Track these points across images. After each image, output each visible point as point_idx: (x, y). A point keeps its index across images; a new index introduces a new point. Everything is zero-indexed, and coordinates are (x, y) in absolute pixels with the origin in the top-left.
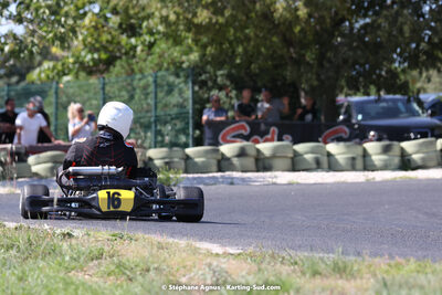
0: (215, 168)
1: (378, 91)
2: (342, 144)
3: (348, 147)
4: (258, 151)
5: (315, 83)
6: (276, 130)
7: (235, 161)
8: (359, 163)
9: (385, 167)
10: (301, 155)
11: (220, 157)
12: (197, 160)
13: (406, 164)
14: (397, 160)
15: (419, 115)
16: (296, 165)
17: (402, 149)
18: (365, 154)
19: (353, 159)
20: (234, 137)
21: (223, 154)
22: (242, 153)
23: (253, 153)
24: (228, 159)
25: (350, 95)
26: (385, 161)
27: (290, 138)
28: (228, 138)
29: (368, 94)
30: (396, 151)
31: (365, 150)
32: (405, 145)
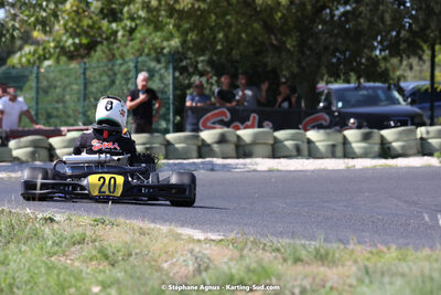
0: (195, 153)
1: (358, 78)
2: (322, 131)
3: (328, 134)
4: (238, 137)
5: (296, 70)
6: (257, 117)
7: (216, 147)
8: (339, 150)
9: (365, 155)
10: (281, 142)
11: (200, 143)
12: (177, 146)
13: (386, 152)
14: (376, 148)
15: (399, 103)
16: (276, 151)
17: (382, 137)
18: (345, 142)
19: (334, 146)
20: (214, 123)
21: (203, 140)
22: (222, 140)
23: (234, 139)
24: (209, 145)
25: (330, 82)
26: (365, 148)
27: (271, 125)
28: (209, 124)
29: (348, 82)
30: (376, 139)
31: (345, 137)
32: (385, 132)
